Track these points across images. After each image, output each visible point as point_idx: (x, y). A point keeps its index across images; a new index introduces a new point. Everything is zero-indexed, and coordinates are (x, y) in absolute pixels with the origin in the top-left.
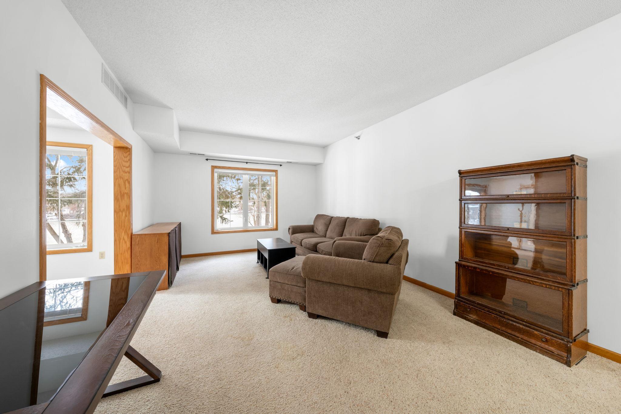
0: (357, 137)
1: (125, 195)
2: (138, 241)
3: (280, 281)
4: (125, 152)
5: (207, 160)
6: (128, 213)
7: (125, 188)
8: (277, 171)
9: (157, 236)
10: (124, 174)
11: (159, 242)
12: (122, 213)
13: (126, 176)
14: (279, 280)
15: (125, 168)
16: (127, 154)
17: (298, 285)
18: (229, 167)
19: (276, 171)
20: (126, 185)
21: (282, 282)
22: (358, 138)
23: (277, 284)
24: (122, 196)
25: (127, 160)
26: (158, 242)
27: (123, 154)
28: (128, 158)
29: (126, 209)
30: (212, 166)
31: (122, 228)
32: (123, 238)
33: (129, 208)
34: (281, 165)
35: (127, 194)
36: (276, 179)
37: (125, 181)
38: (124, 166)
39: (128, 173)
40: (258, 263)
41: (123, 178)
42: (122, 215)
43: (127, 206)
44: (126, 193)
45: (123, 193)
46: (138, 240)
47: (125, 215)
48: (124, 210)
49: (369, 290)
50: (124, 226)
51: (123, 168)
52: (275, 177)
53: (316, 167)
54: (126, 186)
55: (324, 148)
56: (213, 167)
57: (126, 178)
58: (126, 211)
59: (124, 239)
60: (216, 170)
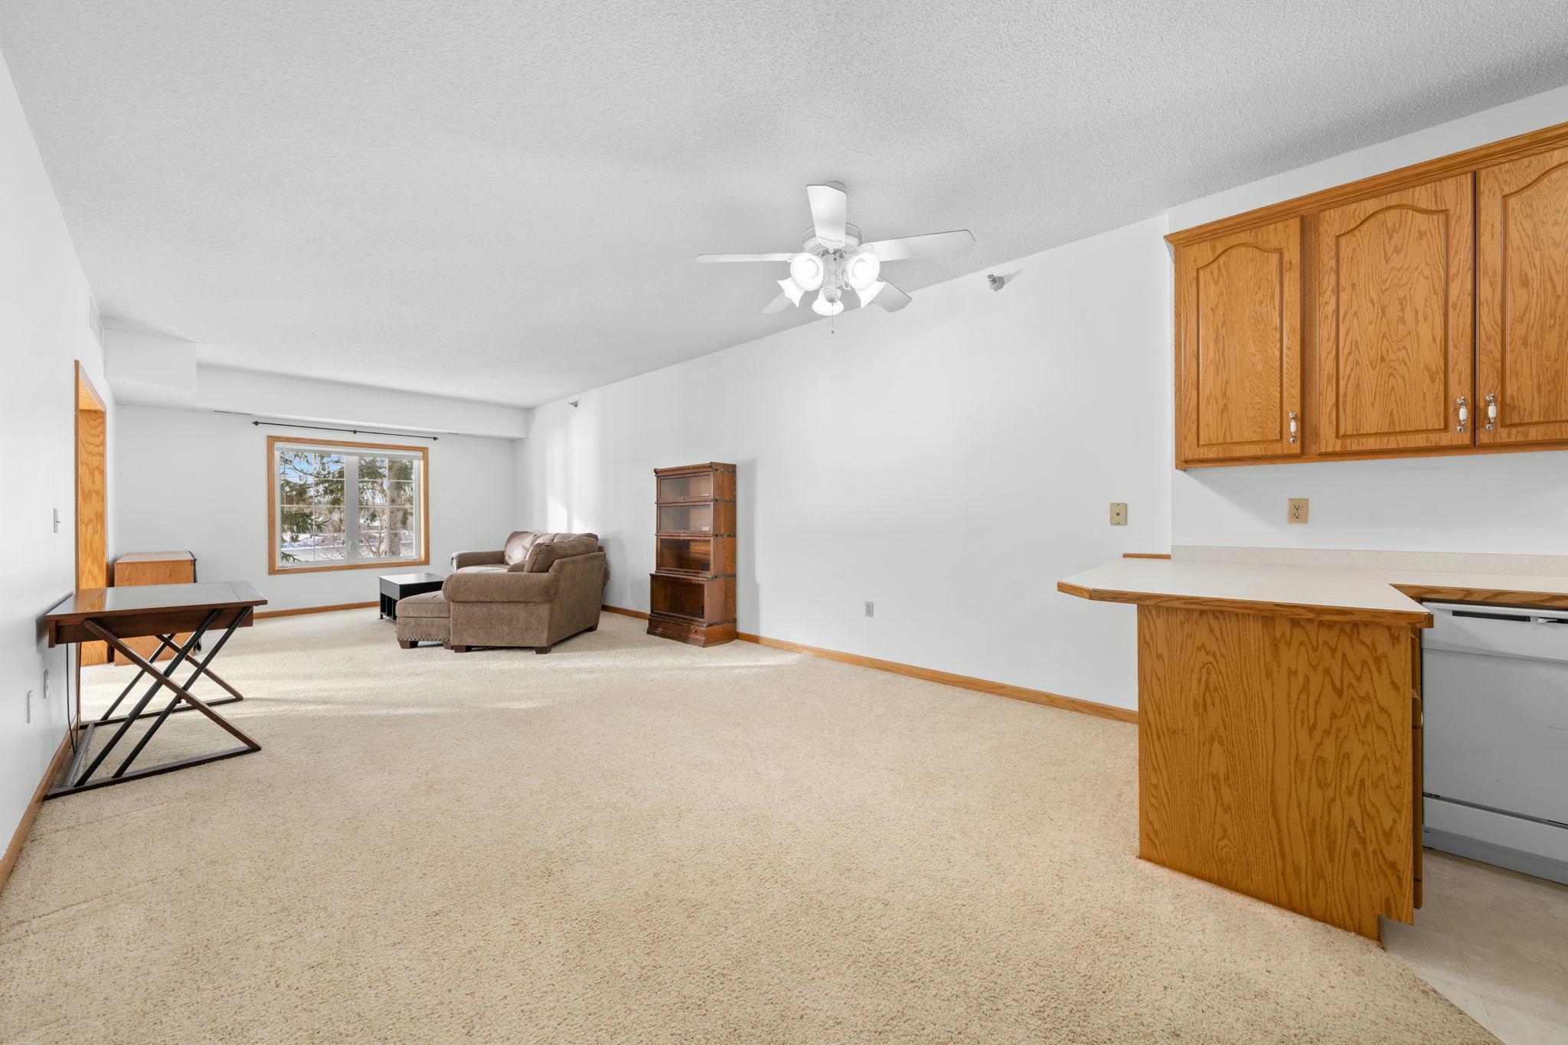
0: (572, 404)
1: (94, 494)
2: (129, 574)
3: (414, 615)
4: (91, 419)
5: (256, 423)
6: (99, 527)
7: (94, 482)
8: (426, 449)
9: (168, 565)
10: (90, 458)
11: (173, 575)
12: (87, 527)
13: (95, 461)
14: (412, 615)
15: (92, 446)
16: (98, 421)
17: (442, 615)
18: (312, 440)
19: (424, 450)
20: (94, 477)
21: (417, 615)
22: (576, 405)
23: (409, 620)
24: (87, 496)
25: (98, 433)
26: (171, 575)
27: (87, 421)
28: (99, 429)
29: (95, 520)
30: (269, 437)
31: (87, 553)
32: (89, 570)
33: (100, 517)
34: (435, 439)
35: (97, 492)
36: (424, 466)
37: (93, 470)
38: (90, 444)
39: (98, 457)
40: (382, 618)
41: (87, 465)
42: (87, 530)
43: (97, 514)
44: (94, 491)
45: (89, 491)
46: (127, 573)
47: (94, 529)
48: (90, 521)
49: (526, 603)
50: (92, 550)
51: (87, 446)
52: (422, 462)
53: (513, 444)
54: (95, 480)
55: (527, 412)
56: (272, 440)
57: (95, 465)
58: (95, 523)
59: (90, 572)
60: (278, 445)
